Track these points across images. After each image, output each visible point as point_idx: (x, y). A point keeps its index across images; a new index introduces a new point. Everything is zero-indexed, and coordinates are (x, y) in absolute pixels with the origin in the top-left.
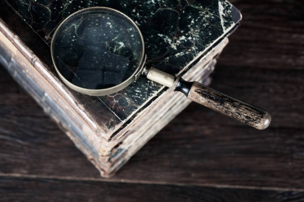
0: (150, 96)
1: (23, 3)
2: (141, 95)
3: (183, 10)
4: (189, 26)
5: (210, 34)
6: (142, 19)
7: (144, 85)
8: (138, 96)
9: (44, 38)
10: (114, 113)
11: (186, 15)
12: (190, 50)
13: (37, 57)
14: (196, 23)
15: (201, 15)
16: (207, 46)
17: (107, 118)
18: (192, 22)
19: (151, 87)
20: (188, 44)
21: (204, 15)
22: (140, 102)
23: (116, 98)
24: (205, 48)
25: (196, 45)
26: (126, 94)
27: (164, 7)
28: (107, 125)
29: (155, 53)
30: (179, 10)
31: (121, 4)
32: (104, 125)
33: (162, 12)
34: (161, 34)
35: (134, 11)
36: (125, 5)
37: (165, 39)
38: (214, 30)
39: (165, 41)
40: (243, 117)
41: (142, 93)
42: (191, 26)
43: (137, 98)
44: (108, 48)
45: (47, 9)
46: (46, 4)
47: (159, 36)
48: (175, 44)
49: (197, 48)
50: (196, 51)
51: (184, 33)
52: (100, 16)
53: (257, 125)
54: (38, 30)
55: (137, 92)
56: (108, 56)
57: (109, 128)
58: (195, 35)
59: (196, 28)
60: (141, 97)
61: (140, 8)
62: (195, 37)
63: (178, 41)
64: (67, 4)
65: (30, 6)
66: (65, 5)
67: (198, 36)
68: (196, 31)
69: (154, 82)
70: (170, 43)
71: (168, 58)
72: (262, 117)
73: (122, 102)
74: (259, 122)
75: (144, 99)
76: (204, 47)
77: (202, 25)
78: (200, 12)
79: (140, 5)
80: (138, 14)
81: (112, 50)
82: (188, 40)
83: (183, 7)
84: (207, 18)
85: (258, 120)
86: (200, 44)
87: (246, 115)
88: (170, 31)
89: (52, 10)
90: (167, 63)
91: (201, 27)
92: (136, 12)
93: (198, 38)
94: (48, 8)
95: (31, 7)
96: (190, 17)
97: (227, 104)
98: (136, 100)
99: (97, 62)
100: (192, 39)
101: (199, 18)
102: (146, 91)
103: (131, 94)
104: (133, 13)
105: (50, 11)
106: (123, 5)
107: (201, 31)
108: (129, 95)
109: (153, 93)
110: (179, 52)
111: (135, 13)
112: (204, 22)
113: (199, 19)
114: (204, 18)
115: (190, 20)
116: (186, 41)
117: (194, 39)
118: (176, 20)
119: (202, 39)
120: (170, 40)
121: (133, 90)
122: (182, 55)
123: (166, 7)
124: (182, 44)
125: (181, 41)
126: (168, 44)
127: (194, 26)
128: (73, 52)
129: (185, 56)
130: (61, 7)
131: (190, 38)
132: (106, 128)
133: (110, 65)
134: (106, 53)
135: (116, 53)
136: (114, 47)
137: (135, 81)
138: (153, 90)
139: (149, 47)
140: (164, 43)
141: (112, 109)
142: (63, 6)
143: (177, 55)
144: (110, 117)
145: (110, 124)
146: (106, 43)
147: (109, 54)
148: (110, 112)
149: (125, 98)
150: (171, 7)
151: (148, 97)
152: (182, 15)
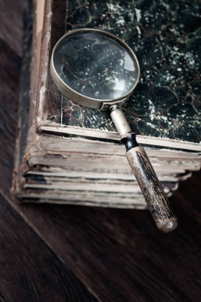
0: (100, 128)
2: (94, 122)
3: (184, 103)
4: (178, 116)
5: (188, 135)
6: (148, 81)
7: (104, 118)
8: (92, 121)
9: (68, 30)
10: (62, 114)
11: (183, 108)
12: (161, 130)
13: (50, 36)
14: (185, 118)
15: (194, 118)
16: (177, 139)
17: (53, 112)
18: (183, 116)
19: (106, 124)
20: (165, 125)
21: (197, 119)
22: (88, 125)
23: (75, 107)
24: (174, 139)
25: (170, 131)
26: (84, 111)
27: (172, 89)
28: (49, 116)
29: (135, 108)
30: (181, 101)
31: (143, 60)
32: (47, 114)
33: (167, 90)
34: (152, 101)
35: (148, 72)
37: (151, 107)
38: (195, 135)
39: (150, 108)
40: (154, 204)
41: (96, 122)
42: (179, 117)
43: (88, 121)
44: (104, 73)
45: (89, 19)
46: (92, 15)
47: (148, 102)
48: (155, 117)
49: (168, 133)
50: (166, 135)
51: (170, 116)
54: (69, 24)
55: (93, 118)
56: (98, 77)
57: (47, 119)
58: (176, 124)
59: (182, 121)
60: (93, 123)
61: (154, 74)
62: (175, 126)
63: (158, 117)
64: (106, 27)
65: (80, 6)
67: (178, 128)
68: (180, 123)
69: (113, 123)
70: (152, 112)
71: (140, 119)
72: (169, 217)
73: (75, 113)
75: (93, 126)
78: (195, 115)
79: (156, 73)
80: (148, 76)
81: (106, 76)
82: (167, 123)
83: (186, 101)
84: (196, 124)
85: (164, 217)
86: (173, 133)
88: (160, 106)
89: (93, 21)
90: (136, 122)
91: (185, 124)
92: (149, 74)
94: (91, 18)
95: (81, 8)
96: (184, 111)
97: (151, 183)
98: (87, 122)
99: (87, 74)
100: (171, 125)
101: (191, 117)
102: (101, 123)
103: (88, 115)
104: (146, 73)
105: (90, 21)
106: (144, 62)
107: (183, 126)
108: (85, 114)
109: (104, 129)
110: (152, 123)
111: (147, 74)
112: (192, 124)
113: (189, 118)
114: (194, 121)
115: (183, 113)
116: (165, 122)
117: (173, 126)
118: (172, 104)
119: (179, 132)
120: (153, 111)
121: (92, 114)
122: (152, 127)
124: (160, 121)
125: (161, 118)
126: (149, 112)
127: (181, 119)
128: (78, 53)
129: (154, 130)
130: (100, 26)
131: (170, 123)
132: (46, 117)
133: (93, 84)
134: (99, 74)
135: (107, 82)
136: (109, 77)
137: (99, 111)
138: (106, 127)
139: (134, 100)
140: (147, 108)
141: (63, 110)
142: (102, 26)
143: (148, 124)
144: (57, 114)
145: (50, 117)
146: (107, 69)
147: (101, 77)
148: (60, 111)
149: (80, 113)
150: (177, 93)
151: (97, 128)
152: (180, 105)
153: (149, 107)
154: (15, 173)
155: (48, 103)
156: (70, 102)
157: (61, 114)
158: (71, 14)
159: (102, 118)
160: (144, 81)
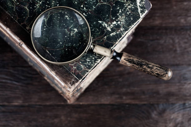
0: (96, 63)
1: (10, 5)
2: (90, 63)
3: (113, 4)
4: (118, 14)
5: (132, 19)
6: (88, 11)
7: (92, 56)
8: (89, 63)
9: (26, 28)
11: (116, 7)
12: (119, 31)
13: (22, 42)
14: (122, 12)
15: (125, 6)
16: (130, 27)
17: (70, 79)
18: (120, 11)
19: (96, 57)
20: (118, 27)
21: (127, 6)
22: (90, 67)
23: (75, 65)
25: (123, 27)
26: (81, 62)
27: (101, 2)
28: (70, 83)
29: (98, 34)
30: (111, 4)
32: (69, 83)
33: (100, 6)
34: (100, 21)
35: (82, 6)
36: (76, 2)
37: (103, 24)
38: (134, 16)
40: (154, 74)
41: (91, 61)
42: (119, 14)
43: (88, 65)
44: (67, 34)
46: (25, 5)
47: (99, 23)
48: (110, 27)
49: (124, 29)
50: (124, 31)
51: (115, 19)
52: (60, 11)
53: (163, 78)
54: (22, 24)
55: (87, 61)
56: (67, 39)
57: (72, 86)
58: (122, 20)
59: (123, 15)
60: (90, 64)
61: (85, 4)
62: (123, 22)
63: (111, 25)
64: (38, 4)
66: (37, 5)
67: (124, 21)
68: (123, 17)
69: (98, 54)
70: (106, 26)
71: (106, 37)
72: (167, 74)
73: (79, 68)
74: (165, 77)
75: (92, 65)
76: (128, 28)
77: (126, 13)
78: (125, 4)
79: (86, 2)
80: (85, 8)
81: (70, 34)
82: (118, 24)
83: (113, 2)
84: (129, 9)
85: (164, 75)
86: (126, 26)
87: (156, 73)
88: (106, 19)
89: (29, 9)
90: (105, 40)
91: (126, 15)
92: (84, 7)
93: (124, 22)
94: (26, 8)
95: (16, 8)
96: (118, 8)
97: (145, 67)
98: (87, 66)
99: (61, 43)
100: (121, 23)
101: (124, 8)
102: (93, 60)
103: (84, 62)
104: (82, 8)
105: (28, 10)
106: (75, 3)
107: (126, 17)
109: (98, 61)
110: (113, 32)
111: (83, 8)
112: (128, 11)
113: (124, 10)
114: (127, 9)
116: (116, 25)
117: (122, 23)
118: (109, 11)
119: (127, 23)
121: (85, 60)
122: (114, 34)
123: (102, 2)
125: (113, 25)
126: (105, 28)
127: (121, 15)
128: (45, 37)
129: (117, 35)
130: (35, 7)
131: (119, 23)
132: (70, 85)
133: (69, 44)
134: (66, 36)
135: (73, 36)
136: (71, 33)
137: (86, 54)
138: (98, 59)
139: (93, 30)
140: (103, 27)
141: (72, 73)
142: (36, 6)
143: (111, 35)
144: (72, 78)
145: (72, 83)
146: (66, 30)
147: (68, 37)
148: (72, 75)
149: (80, 65)
150: (106, 2)
151: (94, 64)
152: (113, 7)
153: (102, 25)
154: (61, 93)
155: (63, 78)
156: (70, 66)
157: (74, 76)
158: (16, 17)
159: (91, 56)
160: (86, 14)
